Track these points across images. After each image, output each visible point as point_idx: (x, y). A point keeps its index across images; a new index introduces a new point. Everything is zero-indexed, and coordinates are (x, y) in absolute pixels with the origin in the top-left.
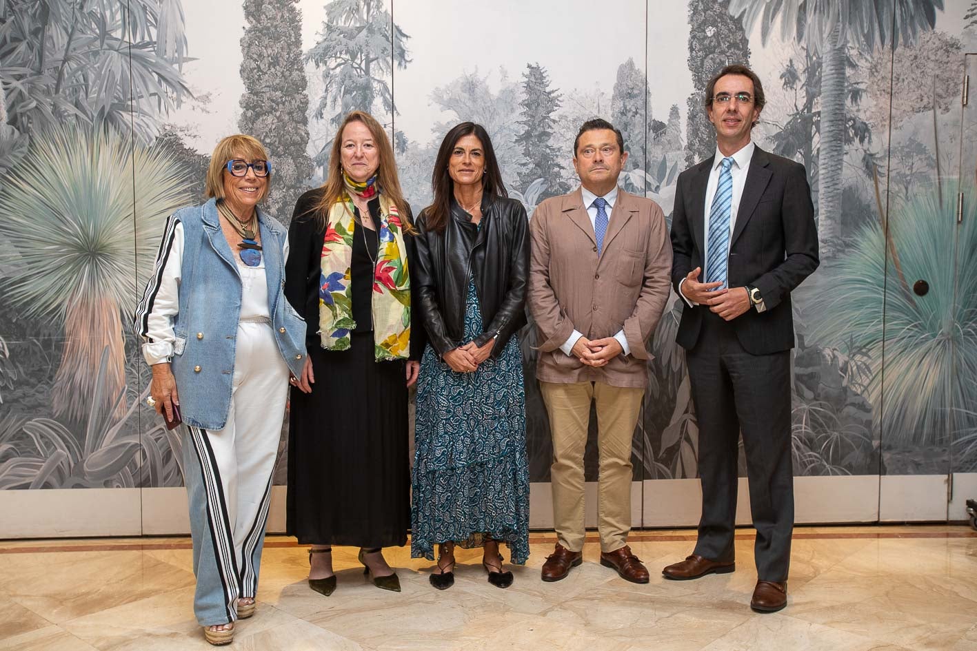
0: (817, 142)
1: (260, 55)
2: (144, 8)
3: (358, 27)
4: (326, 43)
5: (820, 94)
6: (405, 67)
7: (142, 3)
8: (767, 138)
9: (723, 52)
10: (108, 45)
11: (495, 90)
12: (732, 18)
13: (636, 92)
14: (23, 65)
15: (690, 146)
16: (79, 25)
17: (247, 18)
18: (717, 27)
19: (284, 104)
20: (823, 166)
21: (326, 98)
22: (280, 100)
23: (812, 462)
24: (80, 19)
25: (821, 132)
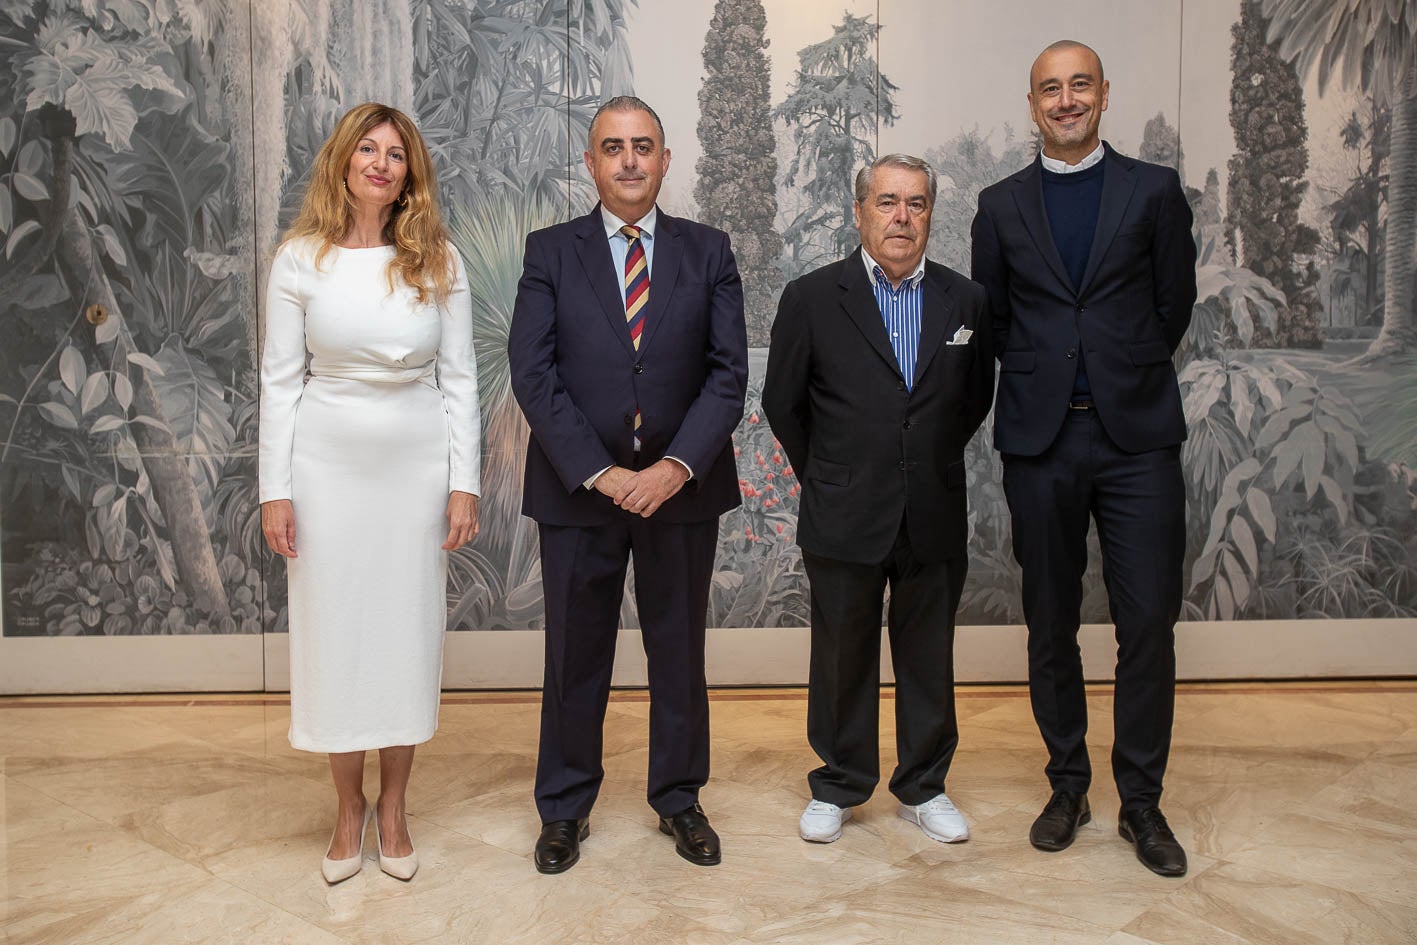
0: (1383, 212)
1: (721, 111)
2: (587, 57)
3: (837, 77)
4: (799, 96)
5: (1388, 153)
6: (892, 125)
7: (584, 51)
8: (1323, 208)
9: (1271, 105)
10: (544, 101)
11: (998, 152)
12: (1283, 63)
13: (1166, 153)
14: (446, 126)
15: (1230, 219)
16: (511, 77)
17: (707, 67)
18: (1264, 74)
19: (748, 169)
20: (1393, 242)
21: (797, 162)
22: (743, 165)
23: (1373, 601)
24: (512, 71)
25: (1390, 199)
